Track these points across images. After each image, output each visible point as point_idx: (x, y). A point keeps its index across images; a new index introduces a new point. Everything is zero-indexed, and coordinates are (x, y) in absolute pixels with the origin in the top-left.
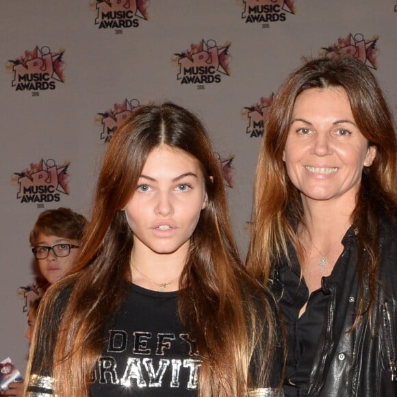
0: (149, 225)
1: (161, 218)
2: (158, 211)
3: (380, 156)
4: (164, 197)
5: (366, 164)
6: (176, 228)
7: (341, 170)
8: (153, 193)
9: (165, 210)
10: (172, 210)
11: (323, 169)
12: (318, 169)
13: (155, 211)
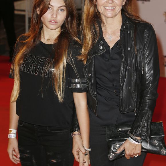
0: (49, 20)
1: (53, 18)
2: (52, 16)
3: (127, 1)
4: (55, 12)
5: (123, 4)
6: (57, 22)
7: (116, 8)
8: (51, 10)
9: (55, 16)
10: (57, 16)
11: (111, 8)
12: (109, 8)
13: (51, 16)
